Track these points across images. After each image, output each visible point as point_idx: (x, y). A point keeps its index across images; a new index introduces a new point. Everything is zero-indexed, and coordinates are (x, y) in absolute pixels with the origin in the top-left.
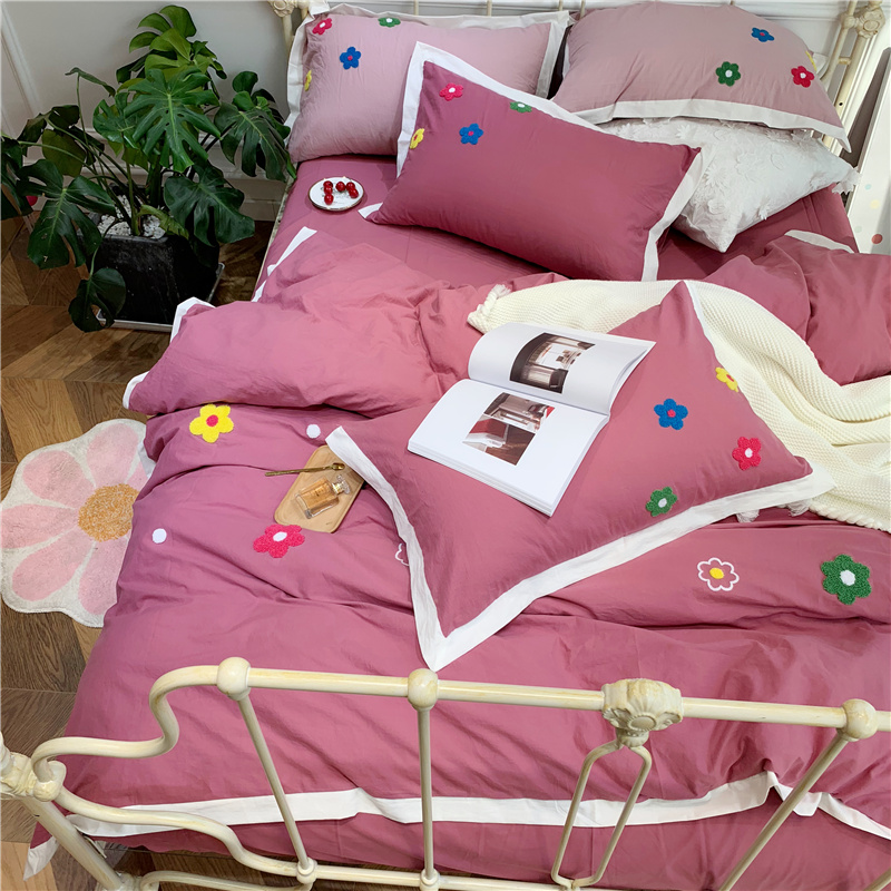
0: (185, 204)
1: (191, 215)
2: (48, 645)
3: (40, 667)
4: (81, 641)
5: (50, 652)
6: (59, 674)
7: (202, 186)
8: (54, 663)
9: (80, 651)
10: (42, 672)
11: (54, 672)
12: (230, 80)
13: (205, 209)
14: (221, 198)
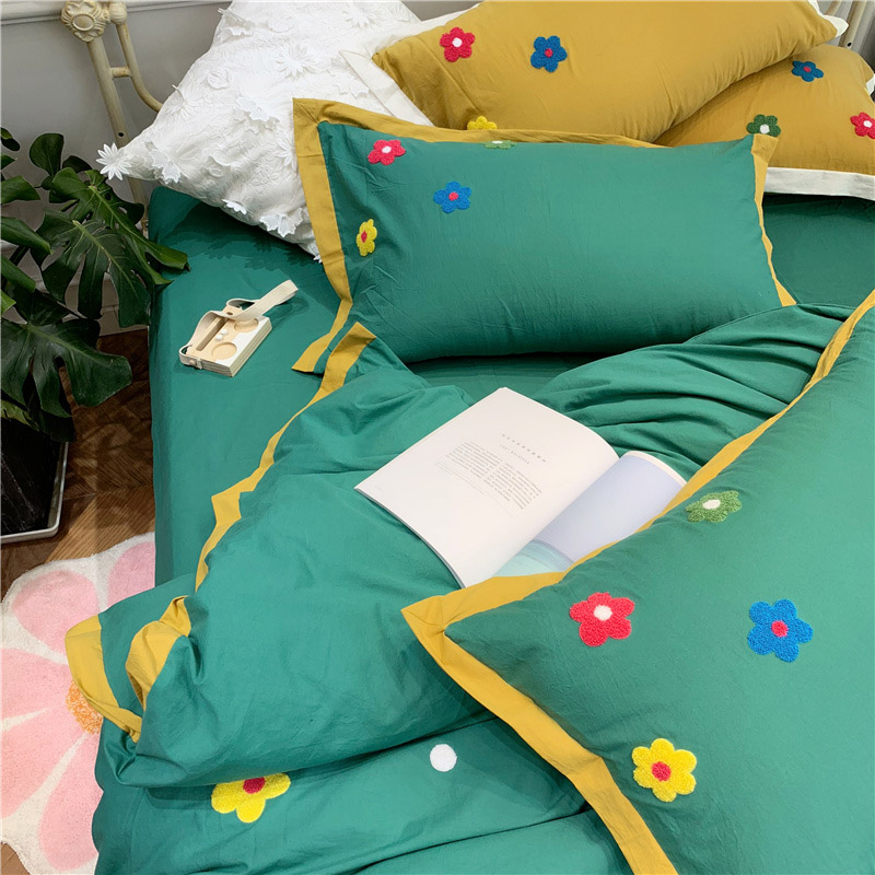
0: (16, 364)
1: (30, 378)
7: (33, 329)
12: (25, 148)
13: (50, 365)
14: (69, 340)
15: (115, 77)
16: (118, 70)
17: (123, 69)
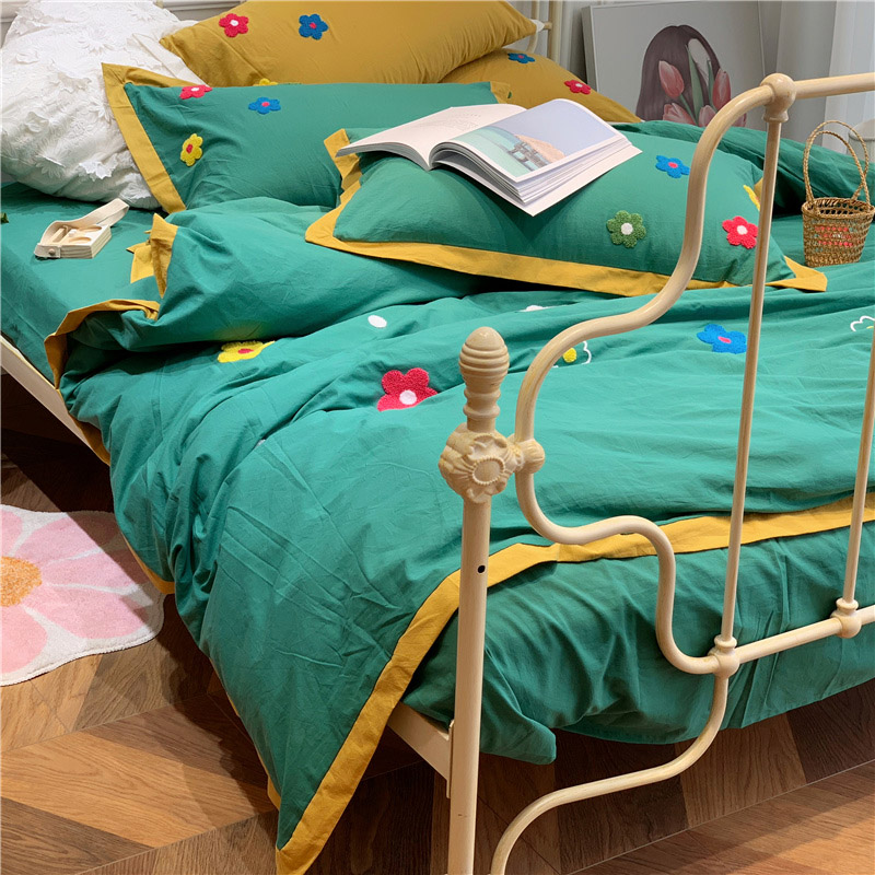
2: (20, 838)
3: (33, 860)
4: (65, 816)
5: (30, 842)
6: (74, 853)
8: (53, 848)
9: (79, 824)
10: (44, 863)
11: (64, 855)
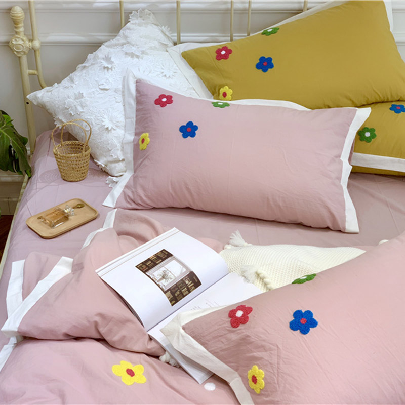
15: (30, 75)
16: (31, 71)
17: (34, 71)
